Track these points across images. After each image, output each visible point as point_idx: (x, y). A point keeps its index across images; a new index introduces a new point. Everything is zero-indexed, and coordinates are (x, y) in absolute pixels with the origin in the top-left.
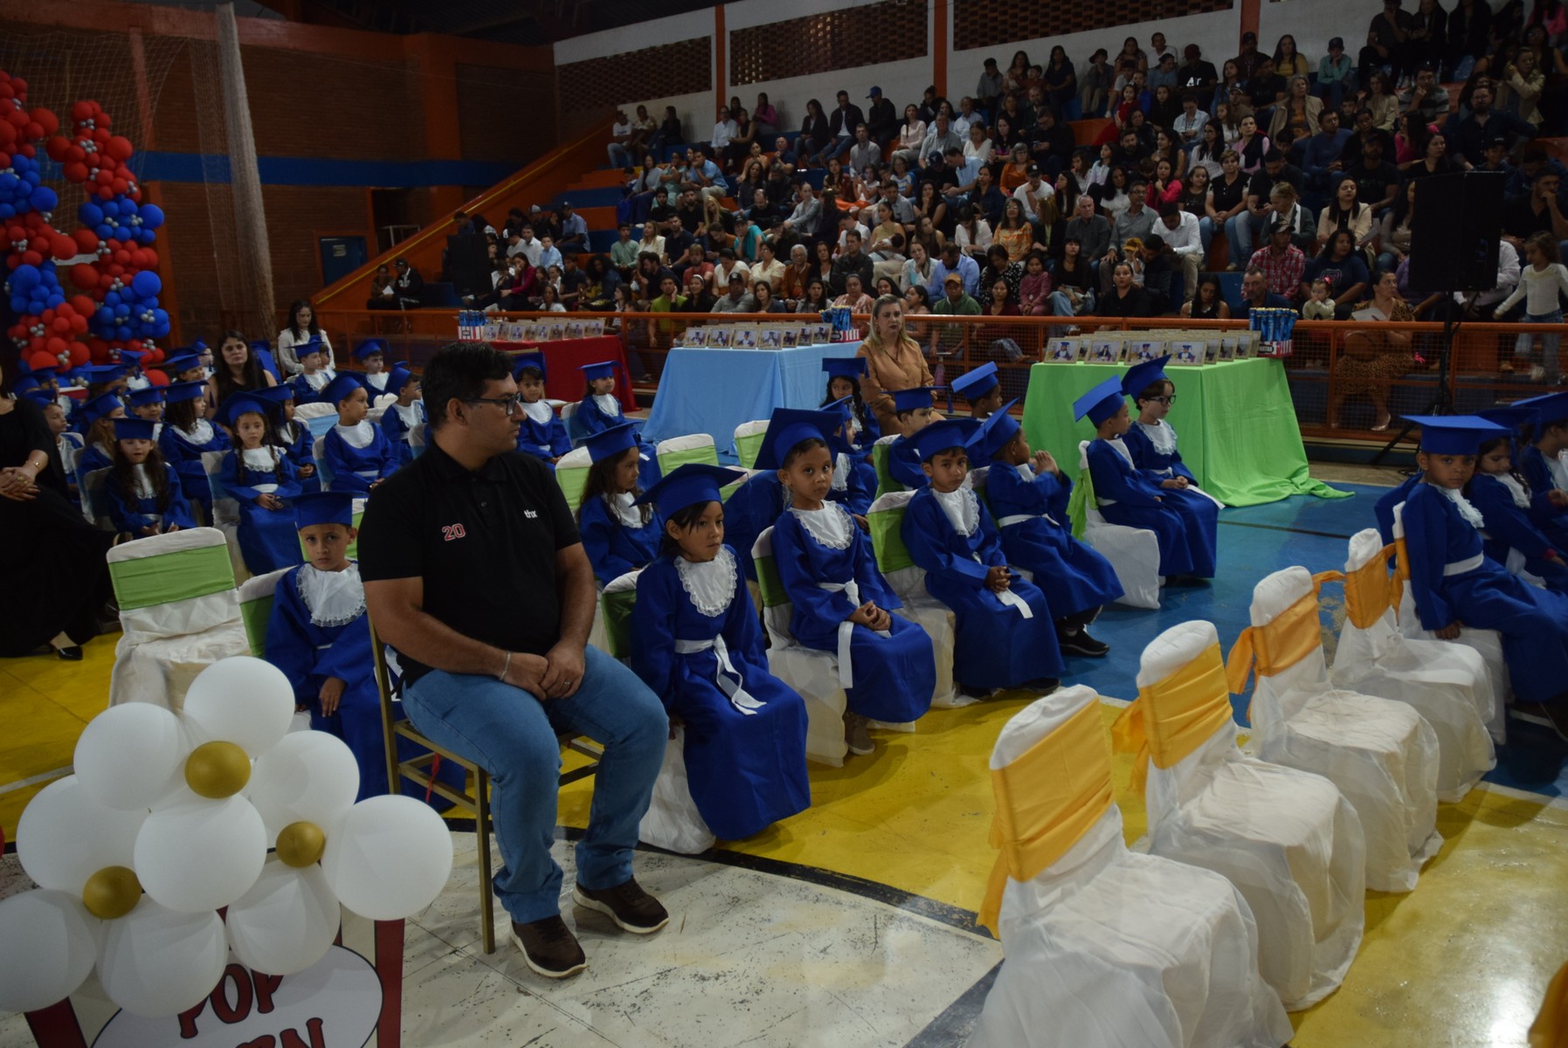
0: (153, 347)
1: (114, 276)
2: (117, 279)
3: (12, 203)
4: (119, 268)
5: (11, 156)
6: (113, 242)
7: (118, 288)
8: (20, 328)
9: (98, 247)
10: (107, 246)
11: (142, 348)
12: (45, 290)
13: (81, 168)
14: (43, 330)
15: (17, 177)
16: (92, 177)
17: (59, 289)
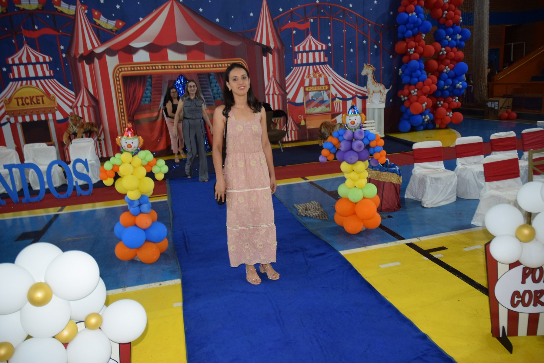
0: (457, 101)
1: (446, 66)
2: (447, 67)
3: (411, 30)
4: (449, 61)
5: (415, 6)
6: (448, 48)
7: (447, 71)
8: (406, 91)
9: (441, 51)
10: (445, 51)
11: (452, 101)
12: (419, 72)
13: (440, 10)
14: (417, 92)
15: (417, 16)
16: (444, 16)
17: (424, 72)
